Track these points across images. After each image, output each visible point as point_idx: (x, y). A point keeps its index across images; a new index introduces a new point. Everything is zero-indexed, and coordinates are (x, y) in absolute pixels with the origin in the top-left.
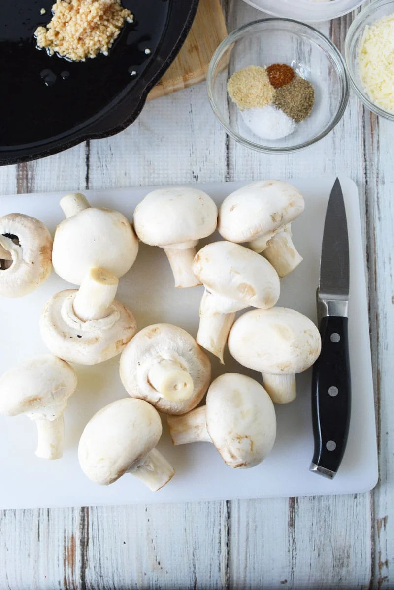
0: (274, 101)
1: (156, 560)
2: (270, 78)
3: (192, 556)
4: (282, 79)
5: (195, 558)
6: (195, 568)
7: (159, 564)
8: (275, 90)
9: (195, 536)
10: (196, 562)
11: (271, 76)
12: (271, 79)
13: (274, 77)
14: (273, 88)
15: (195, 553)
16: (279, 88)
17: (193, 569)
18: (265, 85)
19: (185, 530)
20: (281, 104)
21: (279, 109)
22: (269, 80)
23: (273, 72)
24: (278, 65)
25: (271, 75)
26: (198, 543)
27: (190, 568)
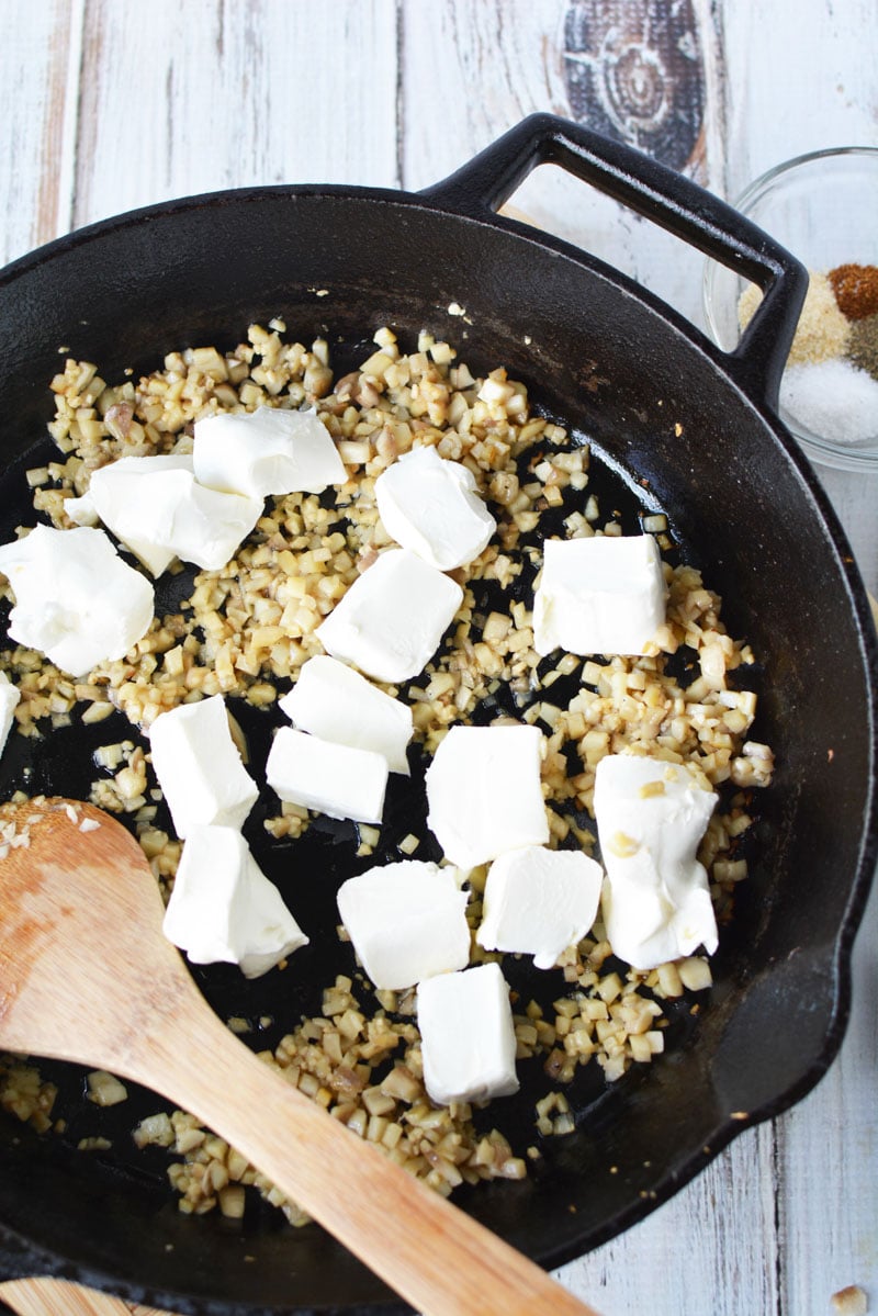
0: (848, 352)
2: (837, 296)
4: (868, 300)
8: (848, 326)
11: (841, 292)
12: (841, 299)
13: (848, 295)
14: (845, 321)
16: (859, 321)
18: (827, 312)
20: (866, 358)
21: (859, 370)
22: (835, 301)
23: (844, 282)
24: (856, 267)
25: (840, 289)
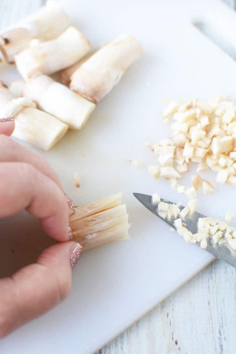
1: (173, 339)
3: (218, 335)
5: (223, 337)
6: (222, 349)
7: (176, 343)
9: (222, 310)
10: (224, 341)
15: (221, 331)
17: (220, 350)
19: (209, 303)
26: (226, 318)
27: (216, 349)
